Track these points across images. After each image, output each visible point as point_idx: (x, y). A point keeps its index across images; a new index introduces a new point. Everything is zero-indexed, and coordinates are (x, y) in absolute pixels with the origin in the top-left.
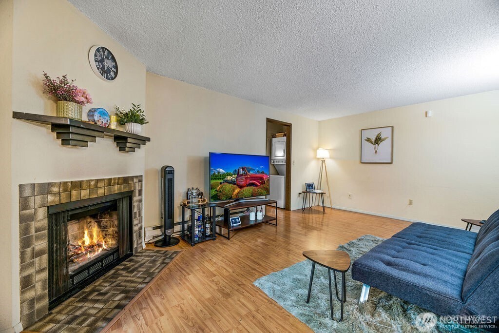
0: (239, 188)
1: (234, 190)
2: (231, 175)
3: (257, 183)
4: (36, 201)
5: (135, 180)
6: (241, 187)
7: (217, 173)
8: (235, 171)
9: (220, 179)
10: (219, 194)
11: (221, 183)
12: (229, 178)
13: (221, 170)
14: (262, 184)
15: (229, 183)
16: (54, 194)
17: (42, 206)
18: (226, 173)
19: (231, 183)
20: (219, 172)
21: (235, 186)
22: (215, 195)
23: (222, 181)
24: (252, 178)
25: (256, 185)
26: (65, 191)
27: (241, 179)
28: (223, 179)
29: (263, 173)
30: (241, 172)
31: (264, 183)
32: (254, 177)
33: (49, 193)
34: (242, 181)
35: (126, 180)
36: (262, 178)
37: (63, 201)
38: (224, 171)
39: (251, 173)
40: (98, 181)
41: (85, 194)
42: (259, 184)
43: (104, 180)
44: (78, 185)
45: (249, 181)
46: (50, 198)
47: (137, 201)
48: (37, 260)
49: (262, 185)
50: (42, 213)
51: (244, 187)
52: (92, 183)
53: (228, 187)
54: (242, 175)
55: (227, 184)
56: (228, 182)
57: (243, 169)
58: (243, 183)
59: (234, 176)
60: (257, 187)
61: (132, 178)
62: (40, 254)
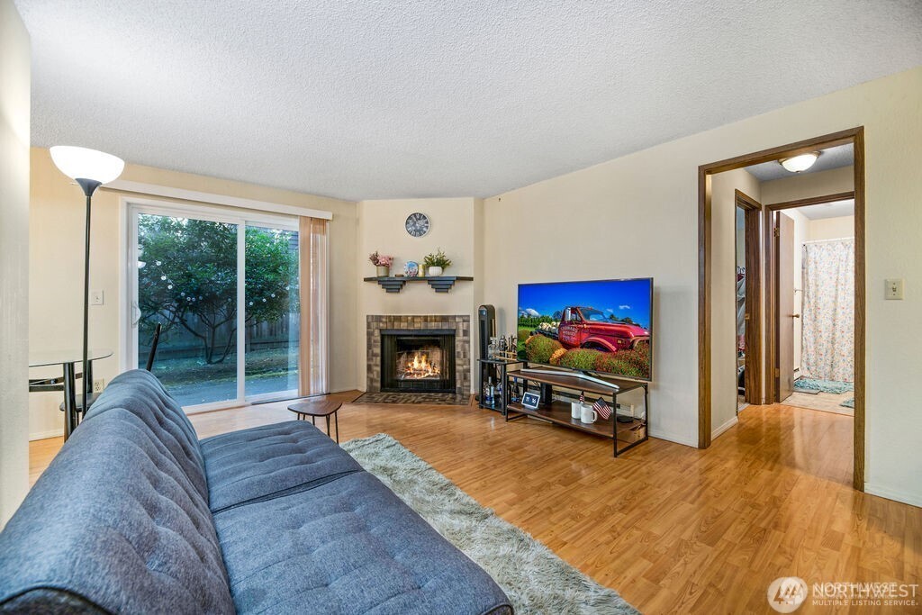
0: (564, 347)
1: (553, 350)
2: (550, 322)
3: (610, 345)
4: (374, 325)
5: (457, 320)
6: (567, 346)
7: (526, 316)
8: (558, 313)
9: (531, 326)
10: (528, 351)
11: (531, 334)
12: (545, 326)
13: (534, 312)
14: (625, 349)
15: (545, 335)
16: (383, 323)
17: (377, 328)
18: (540, 316)
19: (549, 336)
20: (529, 315)
21: (557, 342)
22: (522, 351)
23: (533, 330)
24: (595, 331)
25: (606, 349)
26: (390, 321)
27: (570, 331)
28: (535, 326)
29: (627, 321)
30: (569, 316)
31: (631, 347)
32: (601, 330)
33: (381, 321)
34: (571, 335)
35: (444, 319)
36: (625, 335)
37: (389, 328)
38: (537, 314)
39: (593, 319)
40: (414, 317)
41: (404, 325)
42: (614, 348)
43: (420, 317)
44: (398, 319)
45: (585, 338)
46: (381, 325)
47: (460, 341)
48: (374, 358)
49: (622, 352)
50: (377, 333)
51: (575, 346)
52: (410, 318)
53: (544, 342)
54: (571, 323)
55: (541, 336)
56: (543, 332)
57: (574, 311)
58: (573, 340)
59: (555, 323)
60: (609, 355)
61: (454, 317)
62: (376, 355)
